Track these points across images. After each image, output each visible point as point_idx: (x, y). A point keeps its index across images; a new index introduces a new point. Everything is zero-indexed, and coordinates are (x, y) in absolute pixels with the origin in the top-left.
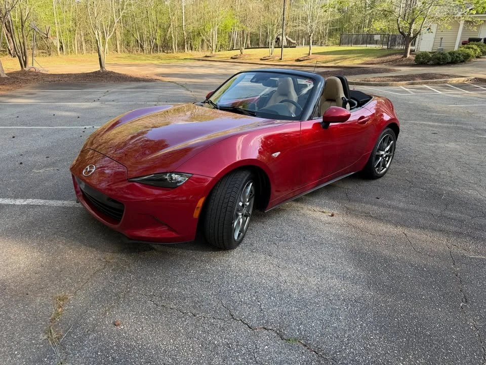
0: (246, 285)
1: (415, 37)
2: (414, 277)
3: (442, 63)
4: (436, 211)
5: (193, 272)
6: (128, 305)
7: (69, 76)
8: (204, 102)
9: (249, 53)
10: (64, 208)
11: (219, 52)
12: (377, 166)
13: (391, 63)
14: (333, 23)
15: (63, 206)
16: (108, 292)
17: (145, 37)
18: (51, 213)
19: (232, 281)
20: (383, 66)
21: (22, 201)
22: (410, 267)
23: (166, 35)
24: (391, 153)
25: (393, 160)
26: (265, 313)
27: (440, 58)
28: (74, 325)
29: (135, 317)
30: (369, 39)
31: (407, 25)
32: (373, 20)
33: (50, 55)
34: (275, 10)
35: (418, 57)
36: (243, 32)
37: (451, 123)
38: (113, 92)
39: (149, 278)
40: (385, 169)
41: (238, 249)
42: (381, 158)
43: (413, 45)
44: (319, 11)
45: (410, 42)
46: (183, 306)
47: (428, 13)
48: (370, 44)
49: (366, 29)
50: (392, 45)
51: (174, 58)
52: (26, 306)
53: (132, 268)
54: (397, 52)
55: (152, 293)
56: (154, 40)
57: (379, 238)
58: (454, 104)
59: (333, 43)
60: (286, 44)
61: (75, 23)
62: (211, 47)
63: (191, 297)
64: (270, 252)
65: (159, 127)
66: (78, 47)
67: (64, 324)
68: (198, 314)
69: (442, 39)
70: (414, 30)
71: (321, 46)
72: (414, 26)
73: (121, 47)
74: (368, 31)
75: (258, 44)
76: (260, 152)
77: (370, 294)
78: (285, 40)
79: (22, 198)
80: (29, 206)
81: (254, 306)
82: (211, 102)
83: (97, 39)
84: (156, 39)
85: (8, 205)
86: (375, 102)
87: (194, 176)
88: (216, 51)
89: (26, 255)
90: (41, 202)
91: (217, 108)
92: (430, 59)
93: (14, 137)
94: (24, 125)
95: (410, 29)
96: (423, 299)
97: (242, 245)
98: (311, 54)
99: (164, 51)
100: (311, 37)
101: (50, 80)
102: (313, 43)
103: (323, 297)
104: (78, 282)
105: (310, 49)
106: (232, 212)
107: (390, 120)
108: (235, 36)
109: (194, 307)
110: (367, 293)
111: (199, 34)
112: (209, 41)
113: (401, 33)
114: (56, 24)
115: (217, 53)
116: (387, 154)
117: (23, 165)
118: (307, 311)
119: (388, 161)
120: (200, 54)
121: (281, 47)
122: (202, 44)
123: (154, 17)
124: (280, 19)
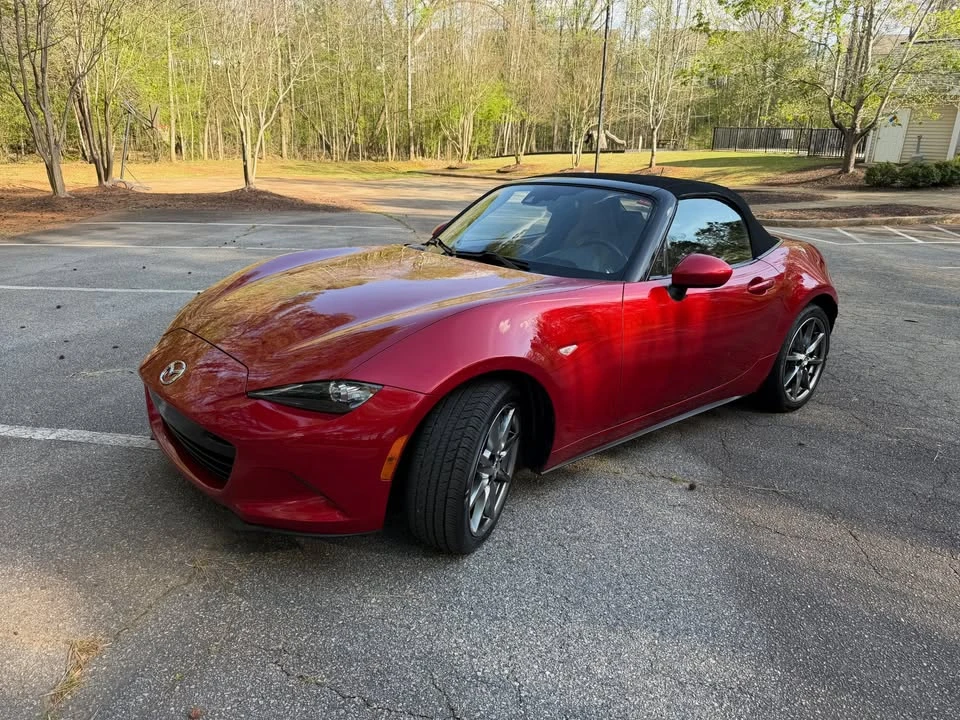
0: (490, 640)
1: (865, 134)
2: (876, 638)
3: (921, 184)
4: (923, 487)
5: (376, 603)
6: (226, 670)
7: (185, 197)
8: (428, 244)
9: (532, 162)
10: (128, 450)
11: (476, 162)
12: (789, 386)
13: (816, 184)
14: (699, 106)
15: (128, 445)
16: (186, 639)
17: (335, 130)
18: (99, 460)
19: (459, 628)
20: (800, 190)
21: (47, 432)
22: (867, 614)
23: (375, 128)
24: (819, 356)
25: (824, 375)
26: (528, 707)
27: (917, 174)
28: (100, 713)
29: (235, 701)
30: (771, 138)
31: (850, 111)
32: (780, 101)
33: (156, 160)
34: (586, 82)
35: (871, 172)
36: (523, 122)
37: (945, 304)
38: (263, 229)
39: (278, 611)
40: (807, 392)
41: (480, 553)
42: (797, 368)
43: (861, 149)
44: (671, 82)
45: (855, 142)
46: (345, 681)
47: (892, 87)
48: (772, 147)
49: (765, 119)
50: (817, 150)
51: (389, 170)
52: (8, 662)
53: (247, 585)
54: (830, 162)
55: (280, 646)
56: (353, 136)
57: (794, 540)
58: (951, 264)
59: (699, 145)
60: (605, 146)
61: (207, 103)
62: (459, 149)
63: (365, 661)
64: (550, 565)
65: (343, 287)
66: (209, 149)
67: (79, 707)
68: (377, 701)
69: (920, 138)
70: (863, 120)
71: (675, 149)
72: (862, 112)
73: (289, 147)
74: (769, 121)
75: (551, 147)
76: (533, 346)
77: (775, 675)
78: (604, 138)
79: (49, 425)
80: (58, 443)
81: (505, 689)
82: (441, 243)
83: (243, 130)
84: (356, 135)
85: (17, 440)
86: (786, 250)
87: (386, 388)
88: (469, 159)
89: (31, 546)
90: (84, 435)
91: (451, 255)
92: (896, 176)
93: (59, 307)
94: (82, 285)
95: (855, 118)
96: (902, 692)
97: (488, 545)
98: (654, 164)
99: (369, 158)
100: (655, 133)
101: (148, 204)
102: (658, 144)
103: (664, 675)
104: (126, 612)
105: (653, 155)
106: (464, 471)
107: (818, 288)
108: (507, 132)
109: (370, 684)
110: (768, 672)
111: (437, 127)
112: (456, 139)
113: (836, 125)
114: (172, 104)
115: (472, 162)
116: (810, 359)
117: (66, 361)
118: (625, 709)
119: (812, 375)
120: (438, 164)
121: (596, 152)
122: (444, 145)
123: (353, 93)
124: (594, 96)
